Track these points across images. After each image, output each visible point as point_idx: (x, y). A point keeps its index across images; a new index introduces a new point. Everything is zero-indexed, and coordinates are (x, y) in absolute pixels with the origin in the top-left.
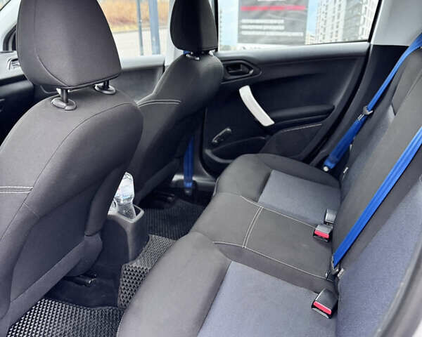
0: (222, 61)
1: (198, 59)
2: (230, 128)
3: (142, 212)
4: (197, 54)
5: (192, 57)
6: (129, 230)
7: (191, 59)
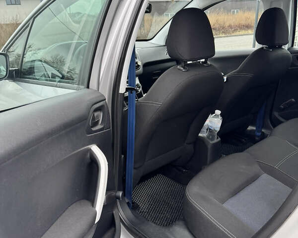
0: (291, 53)
1: (271, 50)
2: (294, 99)
3: (219, 139)
4: (270, 47)
5: (267, 49)
6: (209, 147)
7: (267, 50)
